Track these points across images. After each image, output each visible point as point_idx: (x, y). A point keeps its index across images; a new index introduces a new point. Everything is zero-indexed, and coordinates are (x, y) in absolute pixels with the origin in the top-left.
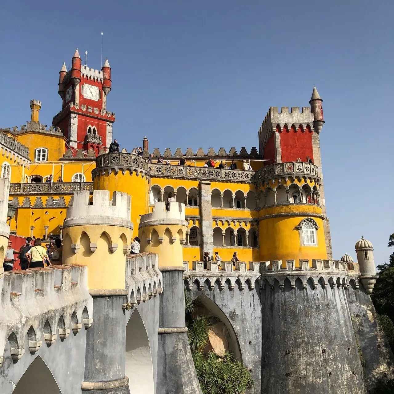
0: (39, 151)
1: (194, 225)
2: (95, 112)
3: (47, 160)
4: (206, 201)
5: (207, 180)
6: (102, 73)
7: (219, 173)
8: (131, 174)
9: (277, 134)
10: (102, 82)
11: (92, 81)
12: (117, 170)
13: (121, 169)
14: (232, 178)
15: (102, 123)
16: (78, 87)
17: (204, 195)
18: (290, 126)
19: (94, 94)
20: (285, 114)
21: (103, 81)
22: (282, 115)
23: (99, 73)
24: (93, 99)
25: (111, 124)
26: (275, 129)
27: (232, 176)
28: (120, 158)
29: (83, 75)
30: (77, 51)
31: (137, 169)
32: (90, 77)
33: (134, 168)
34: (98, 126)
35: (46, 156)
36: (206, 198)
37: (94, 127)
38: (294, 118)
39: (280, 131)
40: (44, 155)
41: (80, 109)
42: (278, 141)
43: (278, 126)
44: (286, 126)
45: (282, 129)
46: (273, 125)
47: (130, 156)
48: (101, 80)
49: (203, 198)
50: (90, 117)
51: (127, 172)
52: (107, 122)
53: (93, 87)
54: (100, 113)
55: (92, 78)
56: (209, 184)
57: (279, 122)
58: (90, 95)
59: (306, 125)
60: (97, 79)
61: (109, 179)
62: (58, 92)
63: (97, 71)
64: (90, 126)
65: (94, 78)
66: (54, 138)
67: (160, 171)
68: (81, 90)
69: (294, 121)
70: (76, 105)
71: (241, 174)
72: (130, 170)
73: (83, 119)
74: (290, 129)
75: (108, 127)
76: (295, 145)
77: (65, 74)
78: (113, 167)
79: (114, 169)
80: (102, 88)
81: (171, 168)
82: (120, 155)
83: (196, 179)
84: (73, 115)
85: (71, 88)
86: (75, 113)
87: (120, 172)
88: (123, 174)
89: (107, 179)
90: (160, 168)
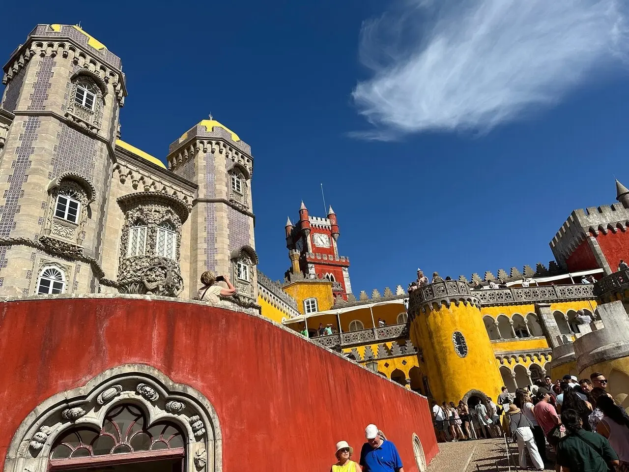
0: (308, 303)
1: (532, 363)
2: (330, 259)
3: (318, 311)
4: (553, 328)
5: (543, 302)
6: (328, 220)
7: (552, 291)
8: (465, 305)
9: (593, 239)
10: (330, 229)
11: (321, 230)
12: (449, 302)
13: (452, 300)
14: (570, 295)
15: (338, 269)
16: (309, 238)
17: (548, 320)
18: (605, 228)
19: (325, 241)
20: (595, 215)
21: (330, 227)
22: (591, 217)
23: (326, 220)
24: (325, 247)
25: (347, 269)
26: (588, 234)
27: (569, 293)
28: (447, 288)
29: (312, 225)
30: (303, 203)
31: (470, 297)
32: (319, 226)
33: (468, 297)
34: (334, 272)
35: (316, 306)
36: (552, 324)
37: (331, 274)
38: (607, 217)
39: (595, 235)
40: (313, 306)
41: (316, 258)
42: (597, 246)
43: (591, 230)
44: (600, 228)
45: (597, 232)
46: (585, 229)
47: (457, 284)
48: (329, 227)
49: (547, 324)
50: (326, 265)
51: (461, 303)
52: (342, 268)
53: (323, 235)
54: (334, 259)
55: (320, 226)
56: (549, 306)
57: (591, 225)
58: (321, 243)
59: (625, 223)
60: (325, 227)
61: (440, 314)
62: (287, 247)
63: (323, 219)
64: (327, 274)
65: (322, 226)
66: (321, 286)
67: (485, 298)
68: (312, 240)
69: (609, 221)
70: (310, 254)
71: (579, 289)
72: (462, 300)
73: (319, 268)
74: (606, 230)
75: (344, 273)
76: (620, 247)
77: (291, 228)
78: (443, 299)
79: (444, 302)
80: (331, 235)
81: (497, 293)
82: (446, 284)
83: (529, 303)
84: (310, 265)
85: (301, 239)
86: (311, 263)
87: (453, 304)
88: (457, 305)
89: (438, 314)
90: (484, 295)
